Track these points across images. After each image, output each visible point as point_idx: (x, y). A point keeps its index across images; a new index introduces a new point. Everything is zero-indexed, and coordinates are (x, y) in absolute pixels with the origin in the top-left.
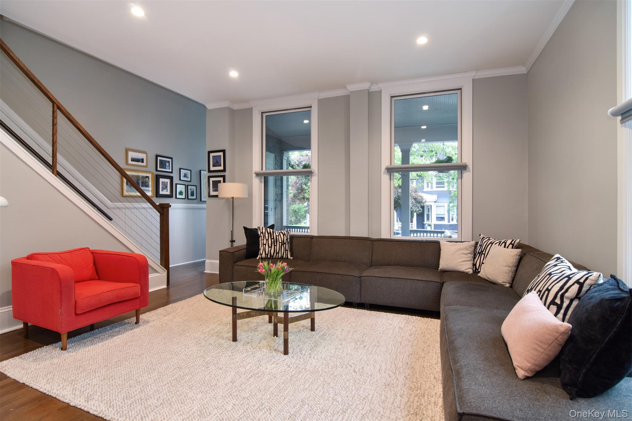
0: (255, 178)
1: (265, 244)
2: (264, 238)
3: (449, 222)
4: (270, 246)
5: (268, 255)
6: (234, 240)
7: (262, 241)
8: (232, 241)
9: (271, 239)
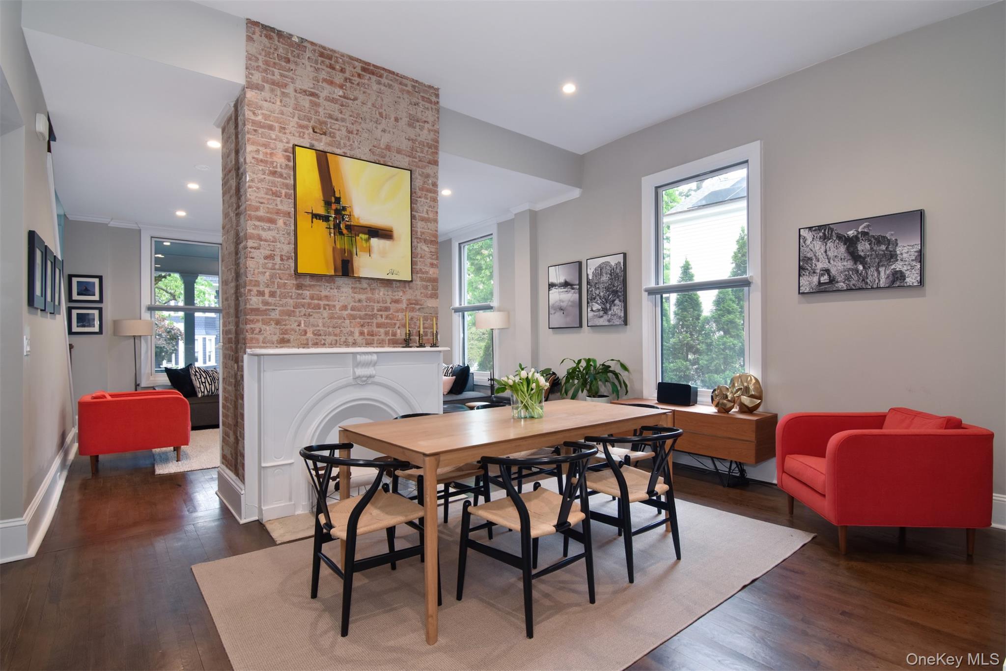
0: (145, 312)
1: (205, 382)
2: (201, 376)
3: (205, 362)
4: (210, 383)
5: (209, 392)
6: (138, 383)
7: (200, 380)
8: (137, 385)
9: (209, 377)
